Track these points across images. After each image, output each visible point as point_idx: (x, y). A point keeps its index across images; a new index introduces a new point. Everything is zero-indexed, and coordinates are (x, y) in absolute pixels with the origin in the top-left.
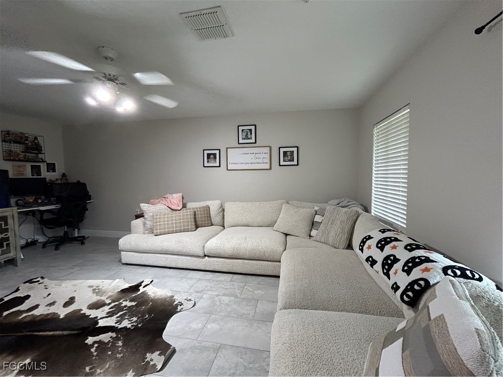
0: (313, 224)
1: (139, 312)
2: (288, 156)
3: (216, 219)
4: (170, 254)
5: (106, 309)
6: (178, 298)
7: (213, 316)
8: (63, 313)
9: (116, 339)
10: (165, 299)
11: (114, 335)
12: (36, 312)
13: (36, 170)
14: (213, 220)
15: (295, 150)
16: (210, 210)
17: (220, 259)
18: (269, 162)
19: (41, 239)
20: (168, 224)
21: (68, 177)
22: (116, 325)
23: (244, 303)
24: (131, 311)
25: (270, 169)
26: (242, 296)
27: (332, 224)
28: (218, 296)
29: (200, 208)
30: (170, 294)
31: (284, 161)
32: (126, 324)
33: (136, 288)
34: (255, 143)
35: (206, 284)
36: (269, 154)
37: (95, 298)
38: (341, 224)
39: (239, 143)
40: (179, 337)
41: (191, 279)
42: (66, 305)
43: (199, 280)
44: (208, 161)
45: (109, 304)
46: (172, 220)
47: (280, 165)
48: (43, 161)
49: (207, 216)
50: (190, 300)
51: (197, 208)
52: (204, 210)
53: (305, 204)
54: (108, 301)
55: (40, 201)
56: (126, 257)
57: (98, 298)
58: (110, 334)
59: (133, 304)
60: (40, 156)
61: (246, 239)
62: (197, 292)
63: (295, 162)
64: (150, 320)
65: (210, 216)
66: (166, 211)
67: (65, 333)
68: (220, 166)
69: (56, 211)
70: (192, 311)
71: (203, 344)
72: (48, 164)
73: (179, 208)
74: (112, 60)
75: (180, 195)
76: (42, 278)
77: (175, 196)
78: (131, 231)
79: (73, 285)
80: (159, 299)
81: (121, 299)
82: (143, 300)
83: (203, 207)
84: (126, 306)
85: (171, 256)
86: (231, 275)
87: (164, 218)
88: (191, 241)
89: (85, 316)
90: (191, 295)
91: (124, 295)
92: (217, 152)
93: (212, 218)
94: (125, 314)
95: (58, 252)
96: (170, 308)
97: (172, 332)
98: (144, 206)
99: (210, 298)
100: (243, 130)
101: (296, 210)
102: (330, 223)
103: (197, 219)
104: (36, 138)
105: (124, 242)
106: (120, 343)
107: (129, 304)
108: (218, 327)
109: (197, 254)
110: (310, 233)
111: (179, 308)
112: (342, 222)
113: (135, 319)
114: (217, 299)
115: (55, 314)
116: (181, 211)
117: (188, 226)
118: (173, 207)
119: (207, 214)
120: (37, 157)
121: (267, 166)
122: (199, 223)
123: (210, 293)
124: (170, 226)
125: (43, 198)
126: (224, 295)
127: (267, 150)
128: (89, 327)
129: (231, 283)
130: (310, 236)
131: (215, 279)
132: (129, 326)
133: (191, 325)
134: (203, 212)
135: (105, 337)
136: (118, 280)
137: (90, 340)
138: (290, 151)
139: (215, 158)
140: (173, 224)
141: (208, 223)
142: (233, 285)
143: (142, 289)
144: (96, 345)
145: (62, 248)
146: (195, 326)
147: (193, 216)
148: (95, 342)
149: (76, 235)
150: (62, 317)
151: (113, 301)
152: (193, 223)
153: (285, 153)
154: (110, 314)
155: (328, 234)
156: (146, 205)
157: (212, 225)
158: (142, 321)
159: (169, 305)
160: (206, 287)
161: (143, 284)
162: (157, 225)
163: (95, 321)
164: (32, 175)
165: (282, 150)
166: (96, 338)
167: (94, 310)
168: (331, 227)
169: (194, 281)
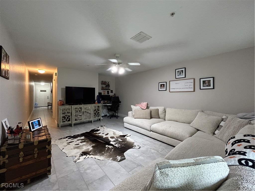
0: (218, 127)
1: (121, 144)
2: (206, 83)
3: (161, 115)
4: (139, 127)
5: (114, 139)
6: (135, 144)
7: (144, 155)
8: (104, 136)
9: (112, 148)
10: (131, 143)
11: (112, 147)
12: (100, 134)
13: (108, 92)
14: (160, 116)
15: (212, 79)
16: (158, 111)
17: (157, 134)
18: (193, 88)
19: (108, 115)
20: (139, 114)
21: (116, 95)
22: (114, 145)
23: (160, 155)
24: (120, 143)
25: (194, 91)
26: (161, 153)
27: (228, 128)
28: (151, 148)
29: (154, 109)
30: (134, 142)
31: (203, 86)
32: (117, 145)
33: (124, 136)
34: (185, 77)
35: (149, 143)
36: (193, 83)
37: (113, 135)
38: (234, 129)
39: (176, 78)
40: (129, 156)
41: (144, 139)
42: (106, 135)
43: (147, 140)
44: (161, 88)
45: (115, 138)
46: (141, 113)
47: (200, 89)
48: (110, 90)
49: (157, 114)
50: (139, 146)
51: (152, 109)
52: (155, 111)
53: (216, 113)
54: (115, 137)
55: (108, 102)
56: (126, 125)
57: (114, 136)
58: (112, 146)
59: (121, 141)
60: (109, 88)
61: (170, 127)
62: (143, 144)
63: (212, 87)
64: (123, 147)
65: (158, 114)
66: (140, 109)
67: (103, 142)
68: (166, 90)
69: (111, 106)
70: (137, 150)
71: (135, 161)
72: (111, 91)
73: (145, 109)
74: (118, 57)
75: (146, 103)
76: (104, 126)
77: (144, 103)
78: (128, 115)
79: (110, 130)
80: (129, 142)
81: (119, 138)
82: (124, 140)
83: (155, 109)
84: (119, 140)
85: (139, 128)
86: (162, 143)
87: (138, 112)
88: (146, 123)
89: (108, 139)
90: (140, 145)
91: (120, 137)
92: (165, 83)
93: (159, 115)
94: (118, 143)
95: (110, 119)
96: (131, 146)
97: (128, 153)
98: (132, 106)
99: (146, 148)
100: (178, 71)
101: (207, 116)
102: (227, 127)
103: (152, 114)
104: (108, 83)
105: (125, 119)
106: (113, 150)
107: (120, 140)
108: (143, 159)
109: (147, 129)
110: (214, 132)
111: (134, 147)
112: (234, 128)
113: (119, 145)
114: (149, 149)
115: (103, 136)
116: (145, 110)
117: (147, 116)
118: (142, 108)
119: (157, 112)
120: (108, 88)
121: (192, 90)
122: (153, 116)
123: (148, 146)
124: (140, 115)
125: (109, 101)
126: (153, 149)
127: (192, 80)
128: (108, 143)
129: (159, 146)
130: (214, 134)
131: (153, 142)
132: (117, 146)
133: (134, 154)
134: (155, 112)
135: (110, 147)
136: (121, 132)
137: (107, 146)
138: (208, 81)
139: (164, 86)
140: (141, 115)
141: (157, 117)
142: (160, 147)
143: (126, 137)
144: (107, 148)
145: (112, 119)
146: (135, 155)
147: (150, 113)
148: (108, 147)
149: (116, 115)
150: (104, 138)
151: (117, 138)
152: (149, 116)
153: (204, 82)
154: (114, 141)
155: (223, 134)
156: (133, 106)
157: (159, 118)
158: (121, 147)
159: (131, 145)
160: (148, 144)
161: (127, 136)
162: (135, 114)
163: (110, 141)
164: (107, 94)
165: (202, 80)
166: (108, 146)
167: (111, 139)
168: (227, 130)
169: (144, 140)
